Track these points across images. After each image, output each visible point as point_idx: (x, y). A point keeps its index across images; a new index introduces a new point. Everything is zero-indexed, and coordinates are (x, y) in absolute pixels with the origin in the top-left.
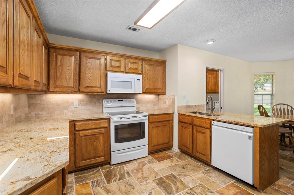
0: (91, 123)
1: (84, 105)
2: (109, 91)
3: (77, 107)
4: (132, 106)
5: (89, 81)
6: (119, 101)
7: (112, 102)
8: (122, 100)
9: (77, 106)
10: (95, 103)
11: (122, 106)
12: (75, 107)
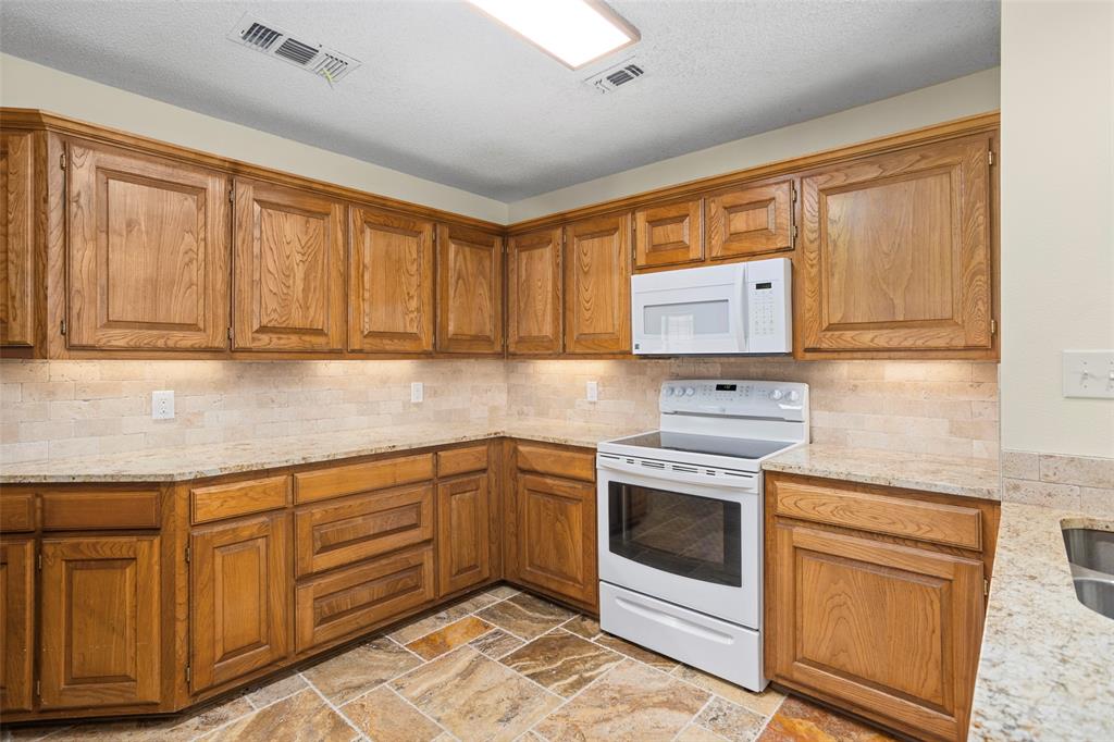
0: (550, 455)
1: (613, 398)
2: (637, 347)
3: (595, 403)
4: (782, 420)
5: (587, 315)
6: (720, 388)
7: (689, 391)
8: (733, 388)
9: (595, 399)
10: (644, 391)
11: (726, 413)
12: (591, 403)
